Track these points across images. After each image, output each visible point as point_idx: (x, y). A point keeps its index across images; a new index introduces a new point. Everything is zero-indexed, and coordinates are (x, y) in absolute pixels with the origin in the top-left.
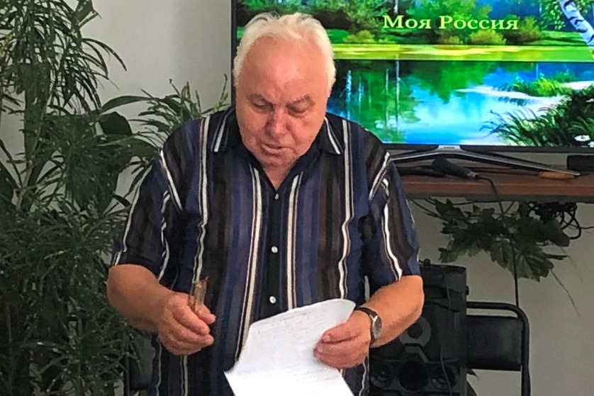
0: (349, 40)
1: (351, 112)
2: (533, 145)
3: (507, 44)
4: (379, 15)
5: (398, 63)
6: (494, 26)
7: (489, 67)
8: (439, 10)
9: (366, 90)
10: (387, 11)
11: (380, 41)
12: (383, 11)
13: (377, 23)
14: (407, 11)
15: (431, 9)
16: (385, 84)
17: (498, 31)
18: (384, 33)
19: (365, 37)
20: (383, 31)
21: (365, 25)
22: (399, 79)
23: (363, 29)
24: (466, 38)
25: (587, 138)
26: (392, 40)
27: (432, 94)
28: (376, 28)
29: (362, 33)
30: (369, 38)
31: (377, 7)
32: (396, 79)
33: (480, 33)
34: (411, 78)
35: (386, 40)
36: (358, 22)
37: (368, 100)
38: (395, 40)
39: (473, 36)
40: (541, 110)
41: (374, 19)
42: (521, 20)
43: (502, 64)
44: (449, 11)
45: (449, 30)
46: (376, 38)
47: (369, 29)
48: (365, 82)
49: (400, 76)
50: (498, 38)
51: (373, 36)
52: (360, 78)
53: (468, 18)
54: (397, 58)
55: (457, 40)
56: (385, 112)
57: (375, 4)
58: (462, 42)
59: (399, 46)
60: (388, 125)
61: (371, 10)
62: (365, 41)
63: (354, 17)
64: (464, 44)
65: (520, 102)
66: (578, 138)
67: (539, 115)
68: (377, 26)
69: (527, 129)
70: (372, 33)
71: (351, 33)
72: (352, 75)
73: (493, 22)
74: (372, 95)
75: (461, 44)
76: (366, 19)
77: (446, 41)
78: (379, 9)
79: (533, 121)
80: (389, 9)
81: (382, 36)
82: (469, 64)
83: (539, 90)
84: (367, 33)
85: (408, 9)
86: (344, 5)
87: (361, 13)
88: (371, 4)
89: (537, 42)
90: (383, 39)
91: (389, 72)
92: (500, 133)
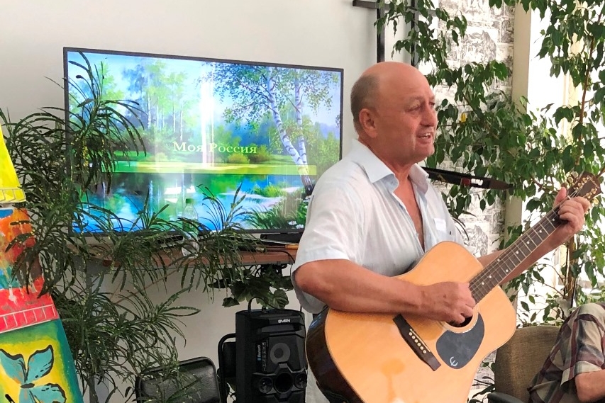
0: (150, 159)
2: (265, 228)
3: (250, 163)
4: (170, 142)
5: (183, 175)
6: (242, 151)
7: (240, 177)
9: (163, 194)
10: (175, 139)
11: (172, 160)
12: (173, 139)
13: (169, 147)
14: (189, 140)
17: (244, 154)
18: (174, 155)
19: (161, 157)
20: (173, 153)
21: (161, 149)
22: (184, 186)
23: (161, 151)
24: (226, 158)
25: (295, 223)
26: (179, 160)
28: (168, 151)
29: (161, 154)
30: (164, 158)
31: (168, 136)
32: (182, 187)
33: (234, 155)
35: (175, 160)
36: (157, 146)
38: (181, 160)
39: (230, 157)
40: (270, 206)
41: (167, 144)
42: (258, 147)
43: (247, 176)
46: (169, 158)
47: (164, 152)
50: (245, 159)
51: (167, 156)
52: (159, 186)
53: (226, 145)
54: (184, 172)
56: (175, 209)
57: (168, 134)
59: (184, 164)
61: (165, 138)
62: (161, 160)
63: (153, 143)
64: (225, 163)
65: (258, 201)
66: (290, 223)
67: (268, 209)
68: (170, 149)
69: (262, 218)
70: (166, 154)
71: (152, 154)
72: (153, 184)
73: (242, 148)
76: (161, 145)
79: (265, 213)
80: (177, 137)
81: (173, 157)
82: (227, 176)
83: (268, 193)
84: (163, 154)
85: (189, 138)
86: (147, 134)
87: (158, 140)
88: (165, 134)
89: (267, 162)
91: (178, 181)
92: (247, 221)
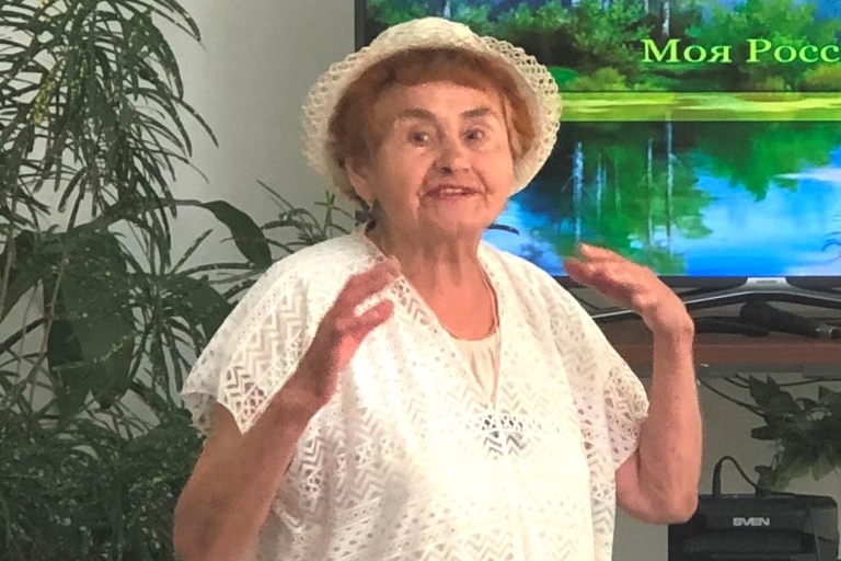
0: (578, 84)
1: (583, 218)
4: (635, 39)
5: (670, 127)
8: (745, 30)
9: (610, 177)
10: (649, 31)
11: (637, 86)
12: (641, 31)
13: (630, 54)
14: (687, 31)
15: (731, 27)
16: (646, 167)
18: (645, 72)
19: (609, 80)
20: (642, 68)
21: (607, 58)
22: (671, 156)
23: (605, 65)
24: (796, 79)
26: (658, 86)
27: (732, 184)
28: (629, 63)
29: (603, 72)
30: (615, 82)
31: (629, 24)
32: (667, 157)
33: (822, 69)
34: (693, 155)
35: (647, 86)
36: (595, 51)
37: (614, 197)
38: (665, 86)
39: (809, 76)
41: (624, 46)
44: (765, 30)
45: (765, 64)
46: (629, 82)
47: (615, 65)
48: (608, 163)
49: (673, 152)
51: (624, 77)
52: (600, 155)
53: (799, 42)
54: (669, 119)
55: (779, 83)
56: (646, 218)
57: (628, 19)
58: (789, 87)
59: (672, 96)
60: (652, 243)
61: (618, 29)
62: (607, 87)
63: (587, 43)
64: (793, 90)
68: (631, 59)
70: (621, 73)
71: (581, 72)
74: (621, 187)
75: (788, 91)
76: (609, 47)
77: (759, 84)
78: (634, 28)
80: (653, 27)
81: (641, 78)
82: (801, 128)
84: (611, 72)
85: (689, 26)
86: (568, 21)
87: (601, 35)
88: (619, 19)
90: (642, 82)
91: (654, 144)
